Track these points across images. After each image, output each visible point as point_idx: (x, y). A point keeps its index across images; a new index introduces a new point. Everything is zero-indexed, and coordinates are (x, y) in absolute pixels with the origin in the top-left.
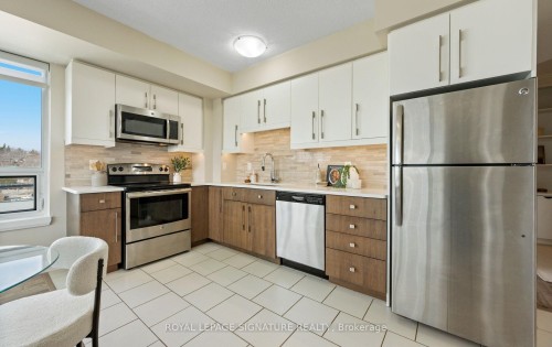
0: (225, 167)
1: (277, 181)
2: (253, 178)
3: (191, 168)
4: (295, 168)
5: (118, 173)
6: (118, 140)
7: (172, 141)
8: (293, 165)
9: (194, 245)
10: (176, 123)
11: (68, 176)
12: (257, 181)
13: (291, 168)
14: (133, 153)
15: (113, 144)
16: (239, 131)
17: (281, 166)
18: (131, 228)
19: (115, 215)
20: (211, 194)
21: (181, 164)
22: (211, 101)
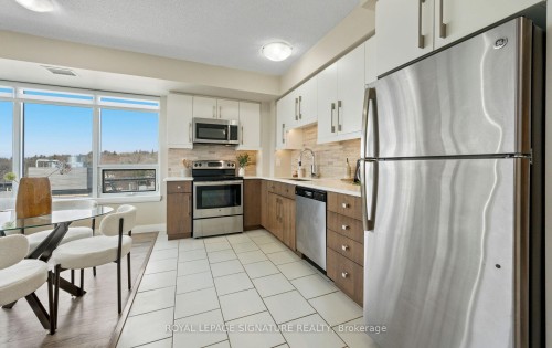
0: (278, 162)
1: (319, 177)
2: (299, 174)
3: (255, 163)
4: (332, 163)
5: (198, 167)
6: (194, 144)
7: (233, 142)
8: (330, 160)
9: (246, 229)
10: (236, 127)
11: (170, 169)
12: (304, 176)
13: (329, 163)
14: (210, 152)
15: (191, 146)
16: (286, 128)
17: (322, 161)
18: (198, 208)
19: (187, 197)
20: (263, 186)
21: (244, 160)
22: (267, 104)
